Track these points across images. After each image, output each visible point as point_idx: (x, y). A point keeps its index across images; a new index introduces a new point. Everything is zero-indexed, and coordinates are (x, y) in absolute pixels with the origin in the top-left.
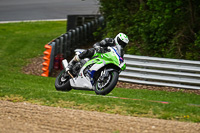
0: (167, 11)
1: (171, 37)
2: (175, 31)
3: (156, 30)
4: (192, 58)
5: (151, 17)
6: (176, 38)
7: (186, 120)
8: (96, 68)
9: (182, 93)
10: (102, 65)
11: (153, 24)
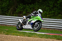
0: (8, 1)
1: (9, 9)
2: (10, 8)
3: (4, 7)
4: (16, 16)
5: (3, 3)
6: (10, 10)
7: (13, 35)
8: (33, 22)
9: (12, 27)
10: (35, 21)
11: (3, 5)
